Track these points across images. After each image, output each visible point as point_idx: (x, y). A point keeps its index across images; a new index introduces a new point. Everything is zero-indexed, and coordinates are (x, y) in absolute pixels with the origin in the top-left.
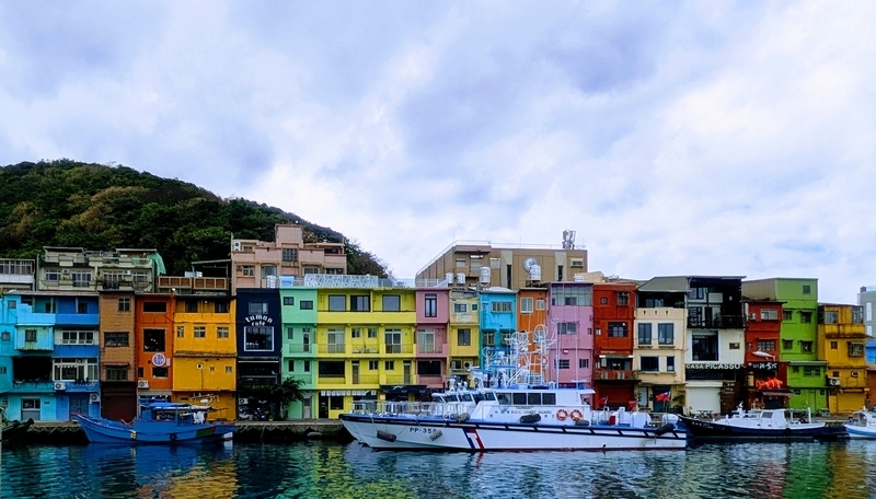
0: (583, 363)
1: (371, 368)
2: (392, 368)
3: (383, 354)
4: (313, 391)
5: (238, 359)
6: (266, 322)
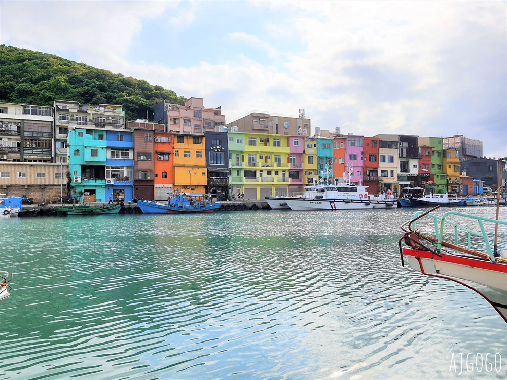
0: (359, 173)
1: (268, 174)
2: (277, 174)
3: (275, 167)
4: (242, 185)
5: (208, 169)
6: (221, 149)
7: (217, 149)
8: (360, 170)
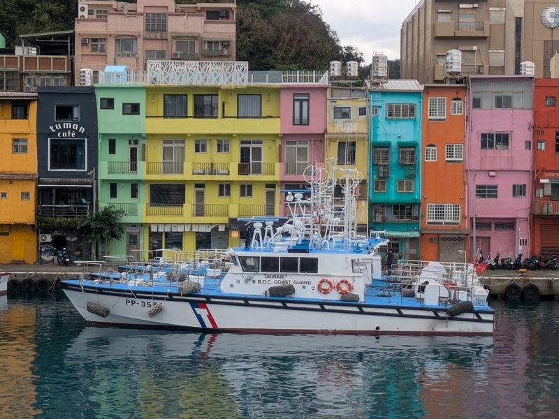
0: (519, 190)
1: (221, 194)
2: (250, 194)
3: (234, 176)
4: (142, 225)
5: (39, 182)
6: (76, 132)
7: (66, 130)
8: (524, 180)
